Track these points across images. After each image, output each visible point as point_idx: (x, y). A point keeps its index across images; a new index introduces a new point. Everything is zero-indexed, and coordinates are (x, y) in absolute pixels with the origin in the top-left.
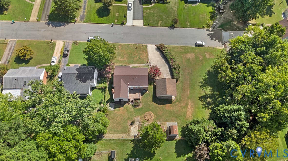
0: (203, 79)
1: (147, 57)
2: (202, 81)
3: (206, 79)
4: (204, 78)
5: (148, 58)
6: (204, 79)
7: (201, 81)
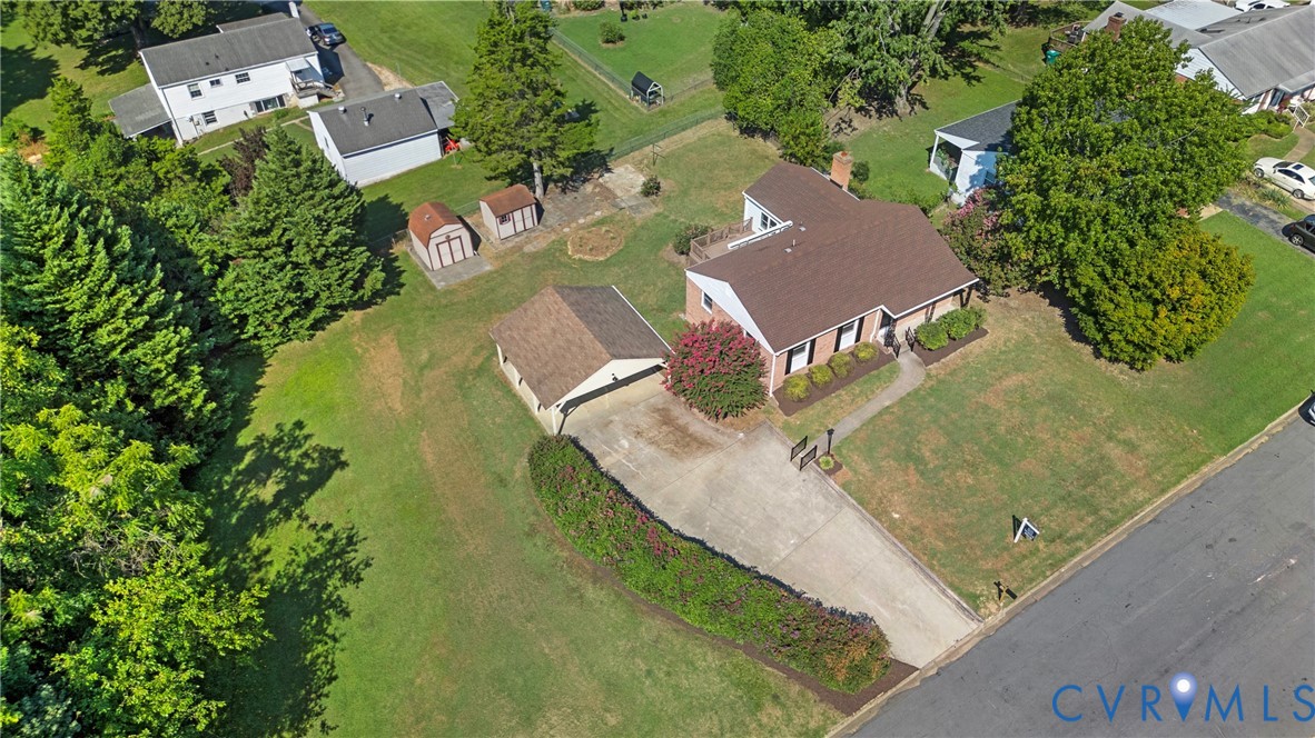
0: (346, 613)
1: (872, 504)
2: (348, 593)
3: (320, 622)
4: (335, 624)
5: (863, 501)
6: (335, 622)
7: (359, 579)
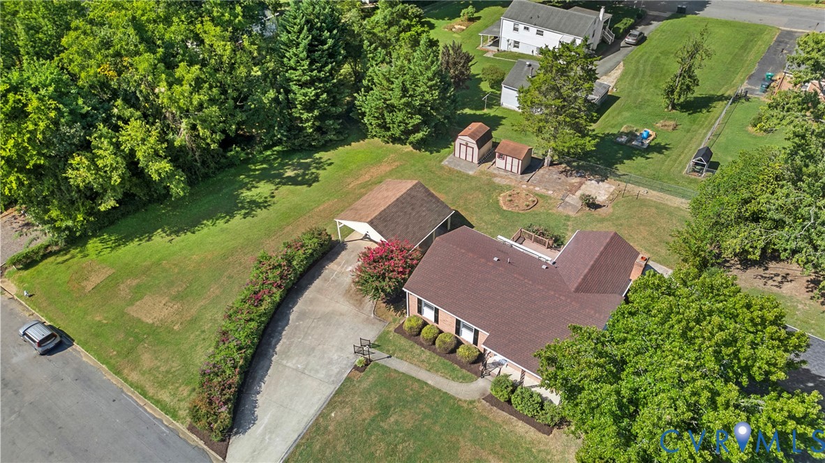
0: (227, 222)
1: (338, 398)
2: (237, 218)
3: (222, 217)
4: (221, 221)
5: (338, 392)
6: (224, 220)
7: (245, 218)
